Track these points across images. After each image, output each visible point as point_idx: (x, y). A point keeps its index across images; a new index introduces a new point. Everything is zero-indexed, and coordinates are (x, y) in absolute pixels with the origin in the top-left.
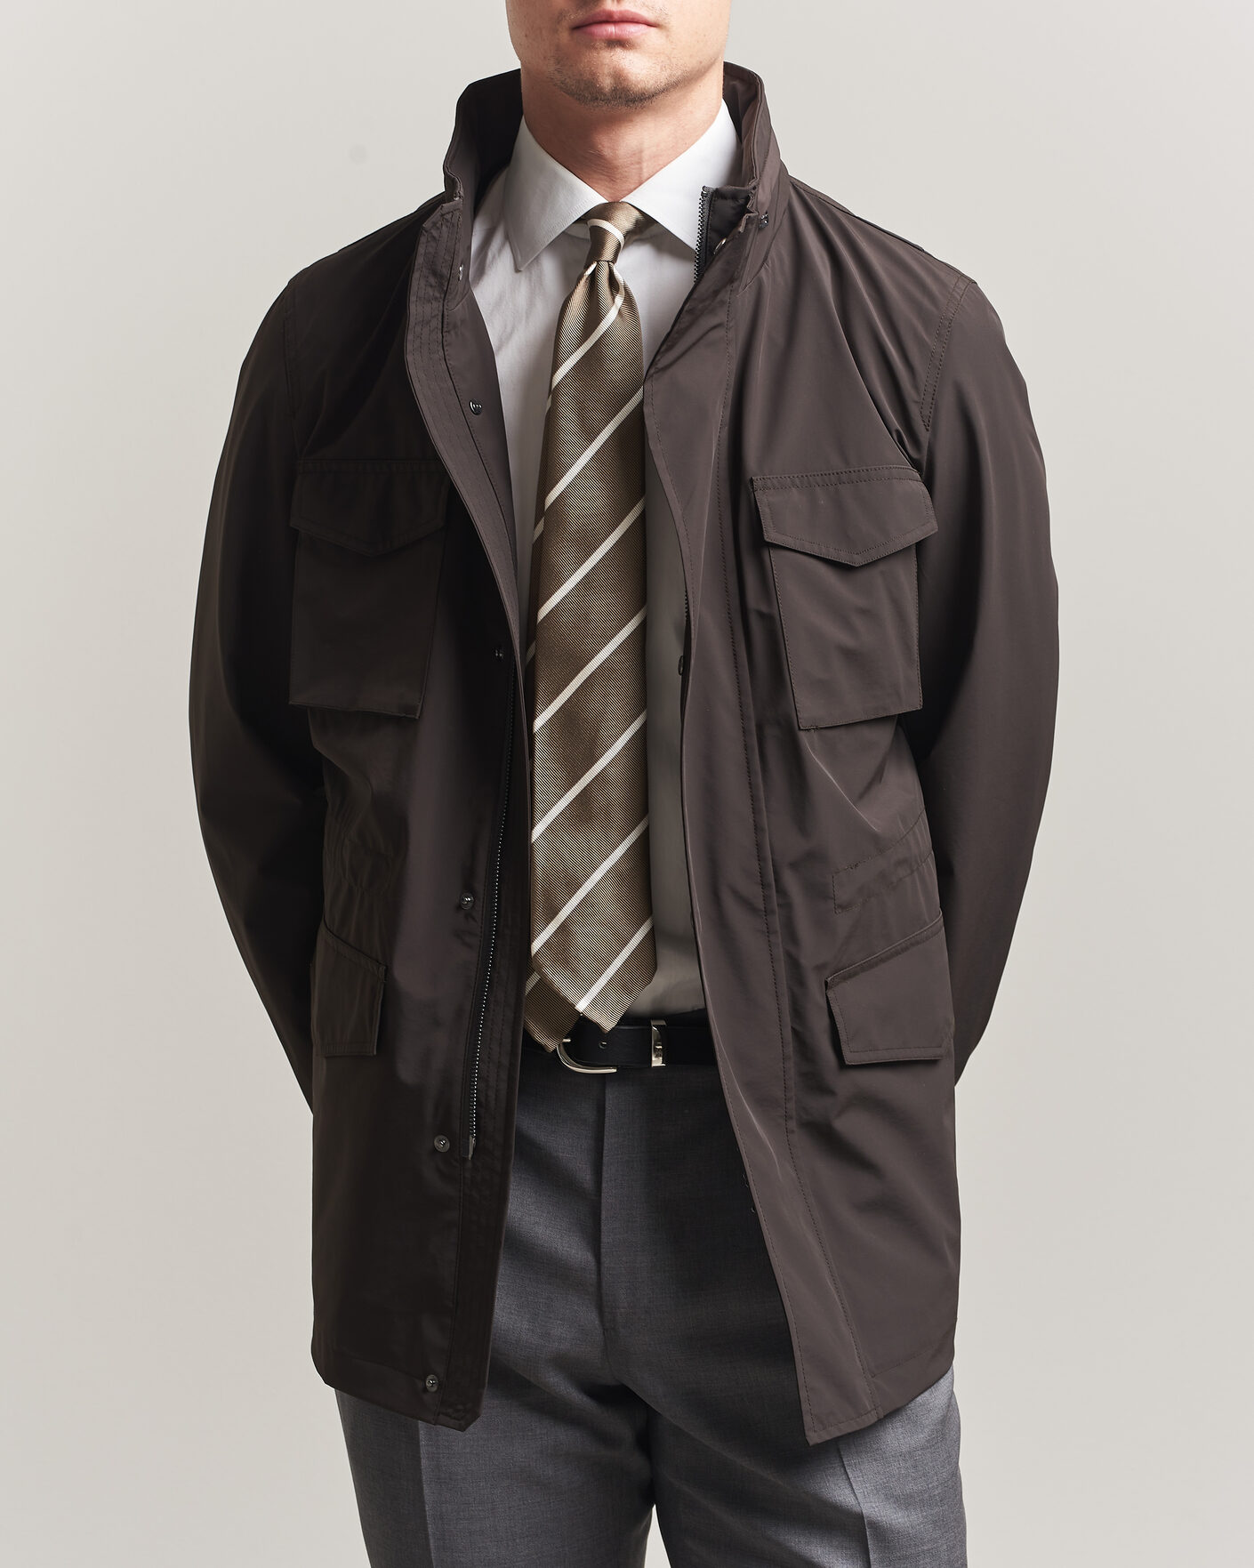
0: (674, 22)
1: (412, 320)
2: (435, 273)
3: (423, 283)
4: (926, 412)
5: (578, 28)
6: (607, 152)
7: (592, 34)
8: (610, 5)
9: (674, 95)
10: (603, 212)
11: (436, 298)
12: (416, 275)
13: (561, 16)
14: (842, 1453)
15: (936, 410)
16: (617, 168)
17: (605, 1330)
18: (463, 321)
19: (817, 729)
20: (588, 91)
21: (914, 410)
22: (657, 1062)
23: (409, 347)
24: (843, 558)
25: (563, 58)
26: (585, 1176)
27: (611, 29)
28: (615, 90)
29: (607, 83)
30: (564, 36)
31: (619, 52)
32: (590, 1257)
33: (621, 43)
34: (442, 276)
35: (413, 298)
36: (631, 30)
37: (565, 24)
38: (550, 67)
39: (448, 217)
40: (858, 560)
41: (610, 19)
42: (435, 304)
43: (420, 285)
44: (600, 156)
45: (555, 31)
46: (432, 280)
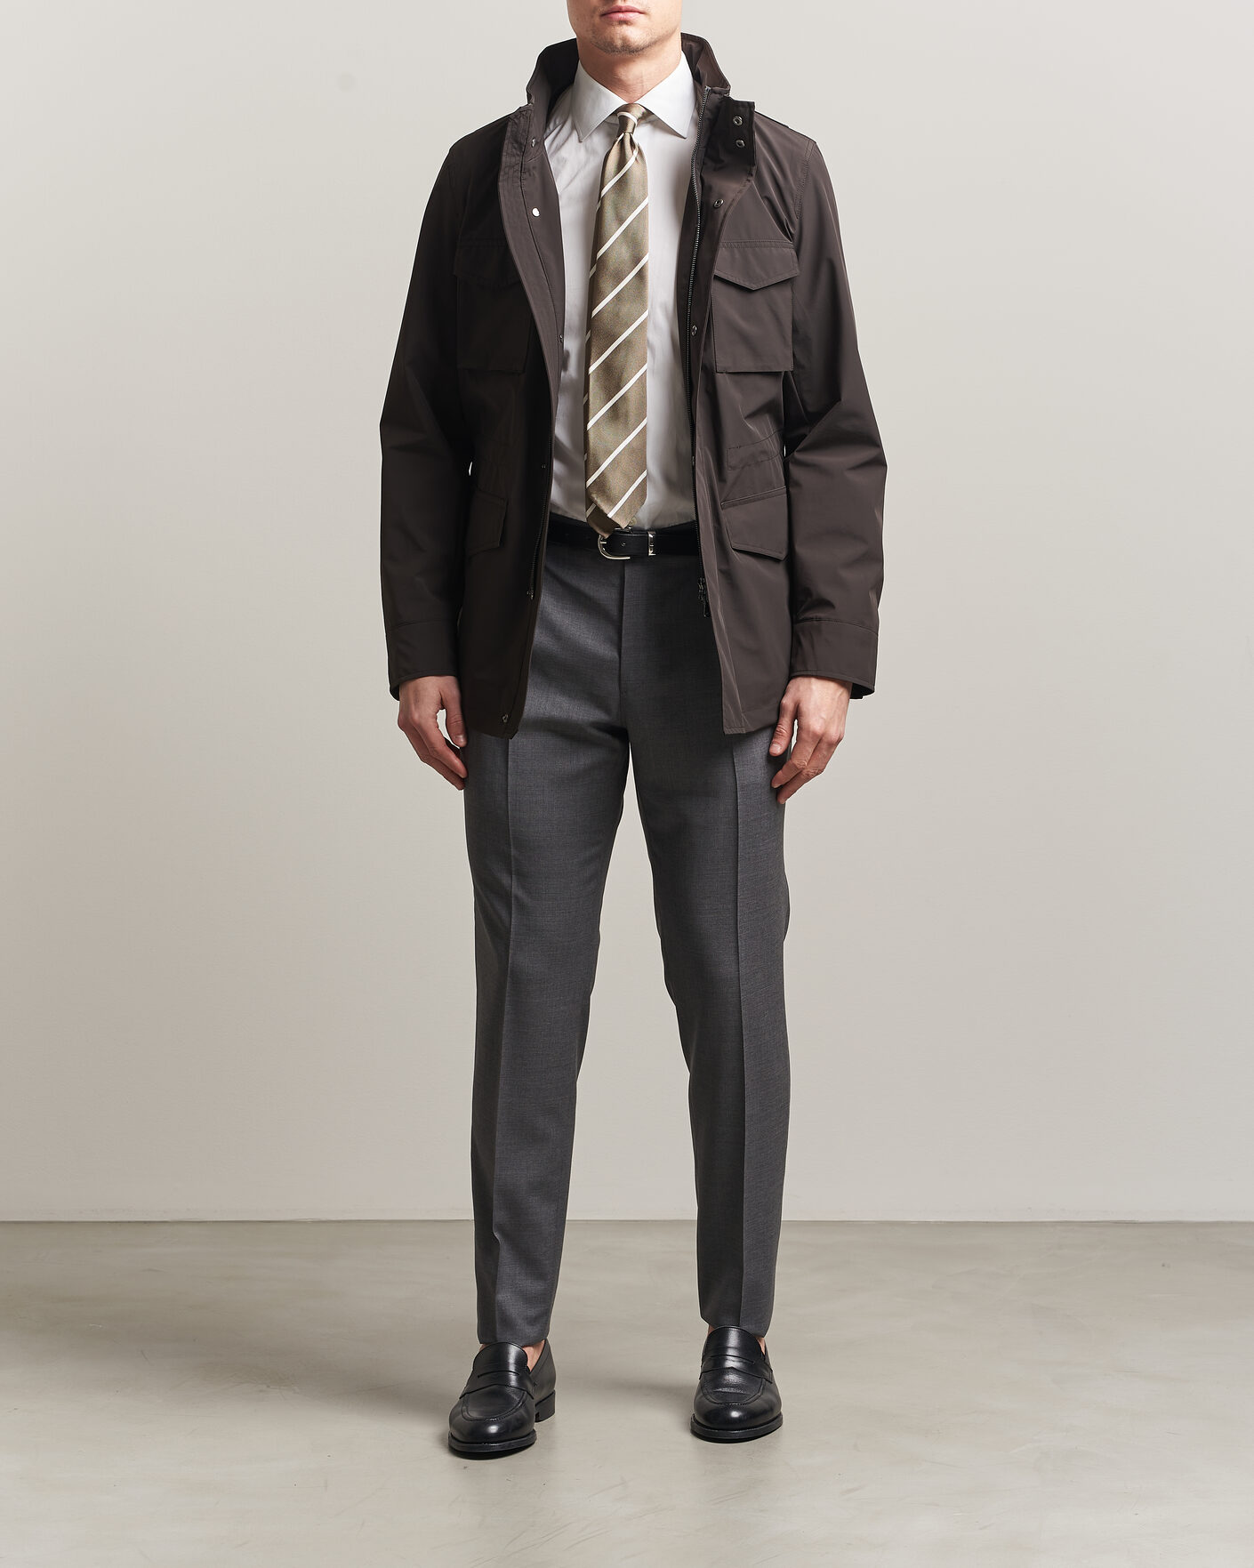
0: (653, 11)
1: (503, 165)
2: (517, 142)
3: (510, 146)
4: (797, 209)
5: (603, 15)
6: (623, 78)
7: (611, 18)
8: (620, 3)
9: (656, 49)
10: (626, 108)
11: (518, 155)
12: (506, 142)
13: (594, 10)
14: (734, 754)
15: (801, 209)
16: (629, 85)
17: (621, 692)
18: (534, 168)
19: (727, 373)
20: (609, 46)
21: (791, 207)
22: (651, 553)
23: (501, 178)
24: (747, 285)
25: (596, 30)
26: (614, 611)
27: (621, 15)
28: (623, 46)
29: (619, 43)
30: (597, 19)
31: (625, 26)
32: (616, 654)
33: (626, 22)
34: (521, 144)
35: (504, 154)
36: (630, 16)
37: (597, 13)
38: (590, 35)
39: (524, 113)
40: (754, 287)
41: (620, 10)
42: (518, 158)
43: (508, 146)
44: (620, 80)
45: (592, 17)
46: (516, 145)
